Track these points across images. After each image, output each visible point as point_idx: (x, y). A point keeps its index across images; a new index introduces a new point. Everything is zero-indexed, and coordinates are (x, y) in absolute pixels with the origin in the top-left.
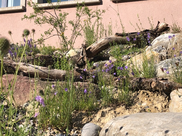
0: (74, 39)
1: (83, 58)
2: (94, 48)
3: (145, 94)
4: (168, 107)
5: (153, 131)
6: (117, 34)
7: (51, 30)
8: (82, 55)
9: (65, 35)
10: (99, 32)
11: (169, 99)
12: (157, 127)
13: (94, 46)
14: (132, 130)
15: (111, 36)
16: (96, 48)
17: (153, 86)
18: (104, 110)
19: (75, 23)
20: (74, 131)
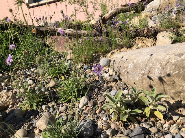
0: (94, 13)
1: (100, 24)
2: (107, 17)
3: (140, 39)
4: (155, 45)
5: (143, 56)
6: (122, 5)
7: (79, 8)
8: (100, 22)
9: (88, 11)
10: (110, 6)
11: (156, 40)
12: (146, 53)
13: (107, 15)
14: (130, 57)
15: (118, 7)
16: (108, 16)
17: (145, 33)
18: (114, 51)
19: (94, 2)
20: (95, 64)
